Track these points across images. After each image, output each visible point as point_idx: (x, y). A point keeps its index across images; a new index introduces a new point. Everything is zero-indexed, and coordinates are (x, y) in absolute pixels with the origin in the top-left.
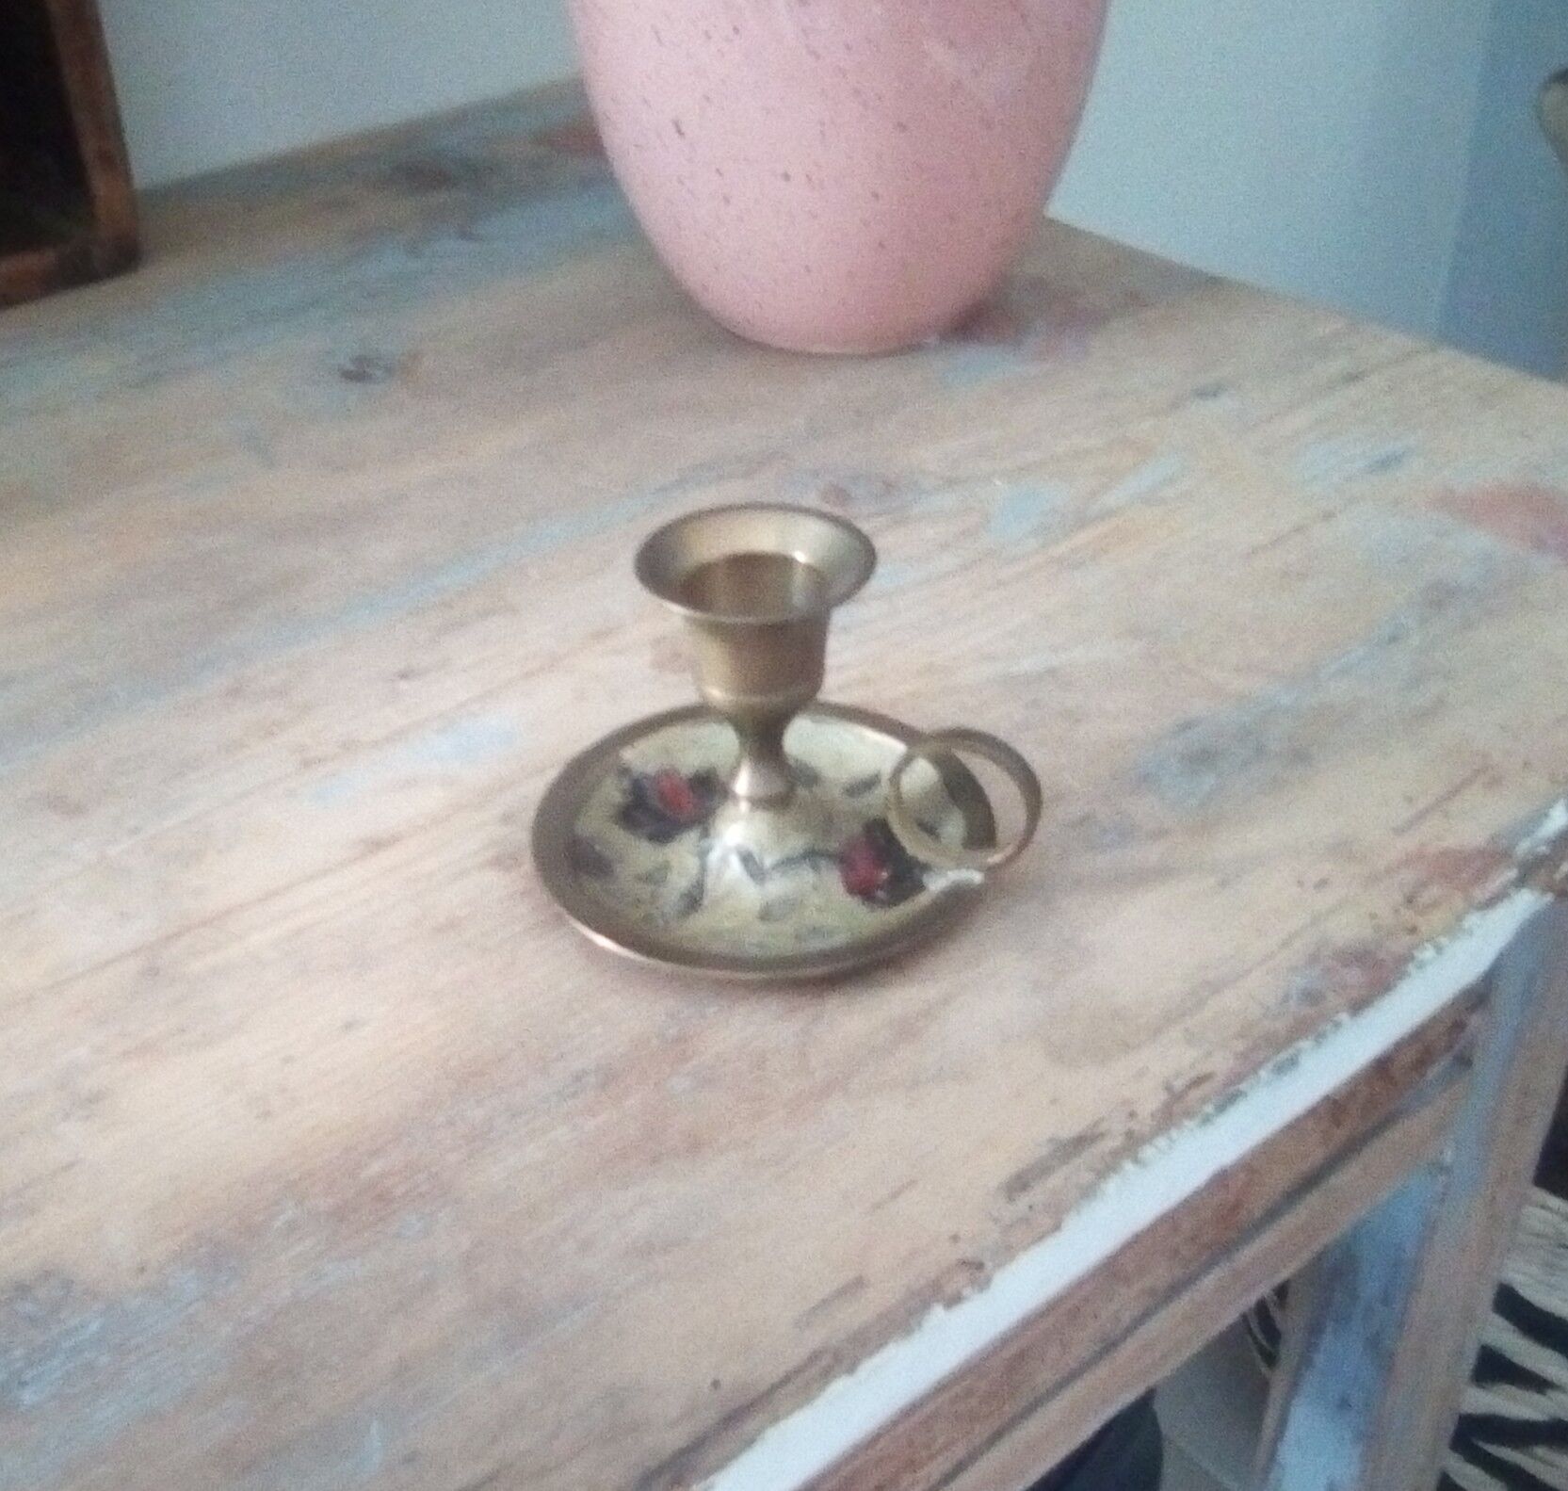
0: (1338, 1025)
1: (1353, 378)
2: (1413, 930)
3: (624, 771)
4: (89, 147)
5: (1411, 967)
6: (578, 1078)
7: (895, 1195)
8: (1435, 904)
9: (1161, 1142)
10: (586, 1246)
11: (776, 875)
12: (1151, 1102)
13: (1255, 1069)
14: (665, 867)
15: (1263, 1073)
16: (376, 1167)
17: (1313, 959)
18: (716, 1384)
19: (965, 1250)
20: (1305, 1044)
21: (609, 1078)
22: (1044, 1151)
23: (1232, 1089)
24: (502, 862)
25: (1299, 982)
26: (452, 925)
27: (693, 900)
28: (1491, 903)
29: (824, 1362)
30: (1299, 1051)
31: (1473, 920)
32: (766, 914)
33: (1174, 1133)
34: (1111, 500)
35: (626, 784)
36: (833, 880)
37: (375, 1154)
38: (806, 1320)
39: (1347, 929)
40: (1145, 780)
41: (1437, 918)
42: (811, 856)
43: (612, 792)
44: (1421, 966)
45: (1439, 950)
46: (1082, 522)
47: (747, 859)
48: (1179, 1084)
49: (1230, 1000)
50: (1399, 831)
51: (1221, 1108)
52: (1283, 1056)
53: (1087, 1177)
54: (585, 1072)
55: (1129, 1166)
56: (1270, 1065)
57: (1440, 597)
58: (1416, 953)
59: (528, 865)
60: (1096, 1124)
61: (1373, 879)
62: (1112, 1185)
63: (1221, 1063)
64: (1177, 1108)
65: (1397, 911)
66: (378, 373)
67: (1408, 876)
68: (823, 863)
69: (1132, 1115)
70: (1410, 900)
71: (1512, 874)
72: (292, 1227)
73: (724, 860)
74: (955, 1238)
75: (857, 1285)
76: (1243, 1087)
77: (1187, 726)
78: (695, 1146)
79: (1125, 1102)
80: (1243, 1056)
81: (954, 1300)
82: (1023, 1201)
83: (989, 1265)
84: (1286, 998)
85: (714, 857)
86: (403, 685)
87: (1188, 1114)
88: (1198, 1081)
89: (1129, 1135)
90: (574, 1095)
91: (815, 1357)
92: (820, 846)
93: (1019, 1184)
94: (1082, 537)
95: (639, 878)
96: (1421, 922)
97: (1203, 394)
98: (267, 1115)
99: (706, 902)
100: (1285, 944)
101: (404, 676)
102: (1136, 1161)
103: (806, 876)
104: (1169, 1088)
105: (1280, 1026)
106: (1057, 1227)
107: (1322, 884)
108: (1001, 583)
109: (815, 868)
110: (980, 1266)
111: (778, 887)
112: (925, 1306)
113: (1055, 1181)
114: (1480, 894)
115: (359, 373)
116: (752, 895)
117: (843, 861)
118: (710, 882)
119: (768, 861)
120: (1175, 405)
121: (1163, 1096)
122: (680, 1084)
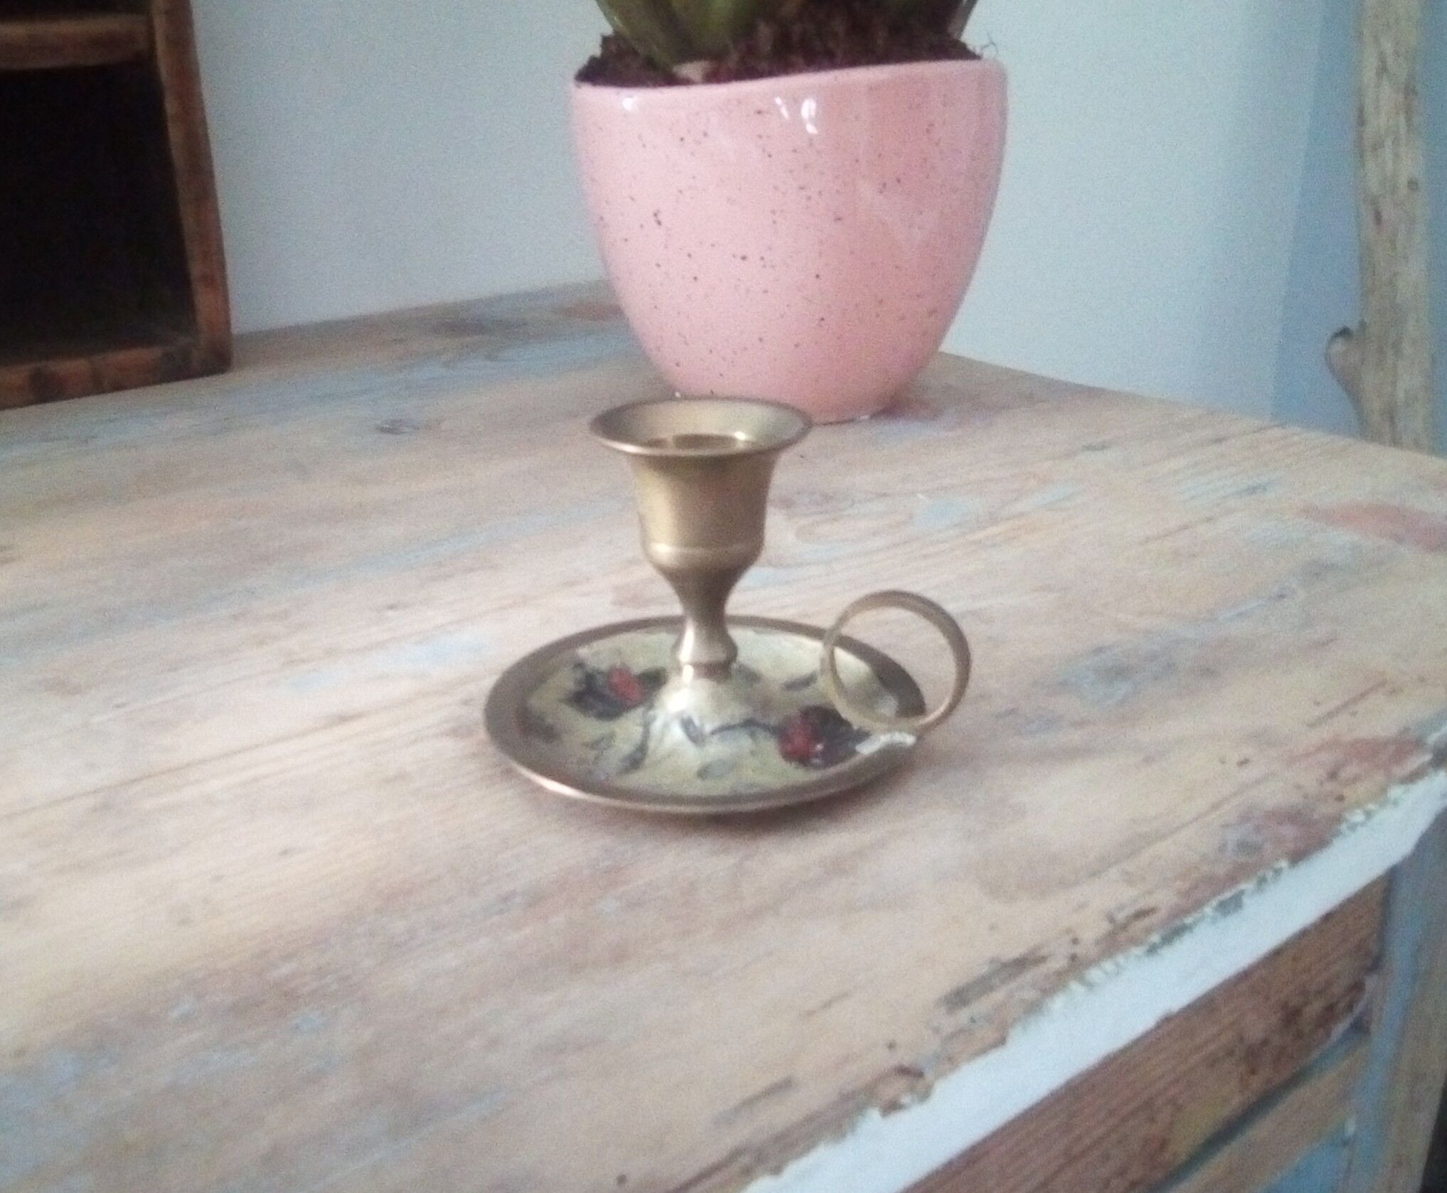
0: (1278, 872)
1: (1219, 441)
2: (1341, 798)
3: (580, 665)
4: (196, 269)
5: (1344, 827)
6: (506, 899)
7: (827, 1005)
8: (1356, 779)
9: (1108, 965)
10: (494, 1043)
11: (715, 738)
12: (1092, 930)
13: (1199, 905)
14: (612, 736)
15: (1208, 910)
16: (286, 969)
17: (1245, 818)
18: (622, 1180)
19: (904, 1057)
20: (1248, 886)
21: (536, 900)
22: (985, 970)
23: (1178, 923)
24: (457, 731)
25: (1233, 837)
26: (402, 777)
27: (636, 760)
28: (1413, 777)
29: (745, 1160)
30: (1242, 892)
31: (1395, 792)
32: (703, 773)
33: (1120, 959)
34: (1019, 507)
35: (579, 675)
36: (770, 747)
37: (287, 957)
38: (726, 1120)
39: (1275, 795)
40: (1063, 686)
41: (1361, 789)
42: (749, 724)
43: (566, 681)
44: (1353, 827)
45: (1369, 815)
46: (993, 519)
47: (687, 724)
48: (1121, 917)
49: (1166, 849)
50: (1312, 725)
51: (1168, 940)
52: (1228, 895)
53: (1030, 994)
54: (513, 894)
55: (1075, 986)
56: (1214, 903)
57: (1317, 571)
58: (1347, 816)
59: (482, 734)
60: (1038, 948)
61: (1292, 760)
62: (1058, 1003)
63: (1165, 899)
64: (1122, 937)
65: (1321, 784)
66: (406, 429)
67: (1327, 758)
68: (761, 734)
69: (1075, 941)
70: (1333, 775)
71: (1427, 757)
72: (186, 1019)
73: (666, 726)
74: (891, 1046)
75: (784, 1086)
76: (1188, 920)
77: (1099, 650)
78: (619, 956)
79: (1069, 931)
80: (1187, 894)
81: (892, 1107)
82: (963, 1016)
83: (929, 1076)
84: (1222, 848)
85: (656, 726)
86: (390, 613)
87: (1134, 941)
88: (1141, 914)
89: (1073, 958)
90: (501, 912)
91: (736, 1154)
92: (758, 717)
93: (958, 998)
94: (993, 530)
95: (586, 745)
96: (1347, 792)
97: (1090, 448)
98: (185, 922)
99: (647, 761)
100: (1215, 807)
101: (391, 607)
102: (1082, 980)
103: (744, 742)
104: (1111, 919)
105: (1221, 870)
106: (1001, 1041)
107: (1244, 763)
108: (925, 557)
109: (752, 735)
110: (920, 1075)
111: (716, 750)
112: (860, 1109)
113: (998, 996)
114: (1399, 771)
115: (392, 429)
116: (692, 757)
117: (782, 733)
118: (652, 745)
119: (708, 728)
120: (1069, 455)
121: (1105, 926)
122: (609, 905)
